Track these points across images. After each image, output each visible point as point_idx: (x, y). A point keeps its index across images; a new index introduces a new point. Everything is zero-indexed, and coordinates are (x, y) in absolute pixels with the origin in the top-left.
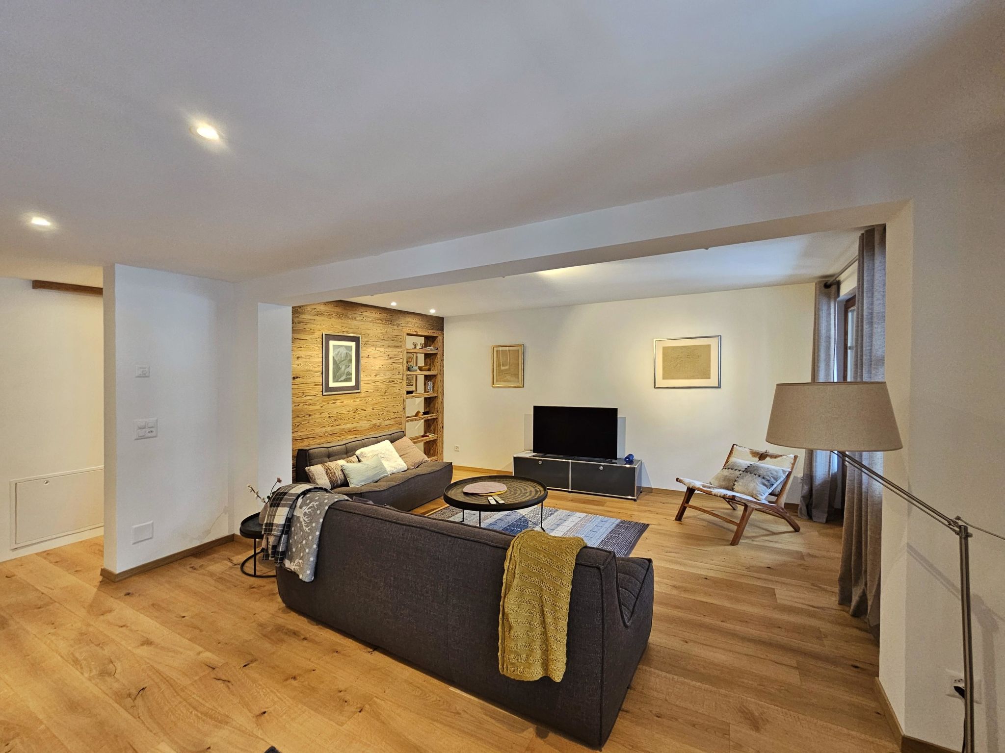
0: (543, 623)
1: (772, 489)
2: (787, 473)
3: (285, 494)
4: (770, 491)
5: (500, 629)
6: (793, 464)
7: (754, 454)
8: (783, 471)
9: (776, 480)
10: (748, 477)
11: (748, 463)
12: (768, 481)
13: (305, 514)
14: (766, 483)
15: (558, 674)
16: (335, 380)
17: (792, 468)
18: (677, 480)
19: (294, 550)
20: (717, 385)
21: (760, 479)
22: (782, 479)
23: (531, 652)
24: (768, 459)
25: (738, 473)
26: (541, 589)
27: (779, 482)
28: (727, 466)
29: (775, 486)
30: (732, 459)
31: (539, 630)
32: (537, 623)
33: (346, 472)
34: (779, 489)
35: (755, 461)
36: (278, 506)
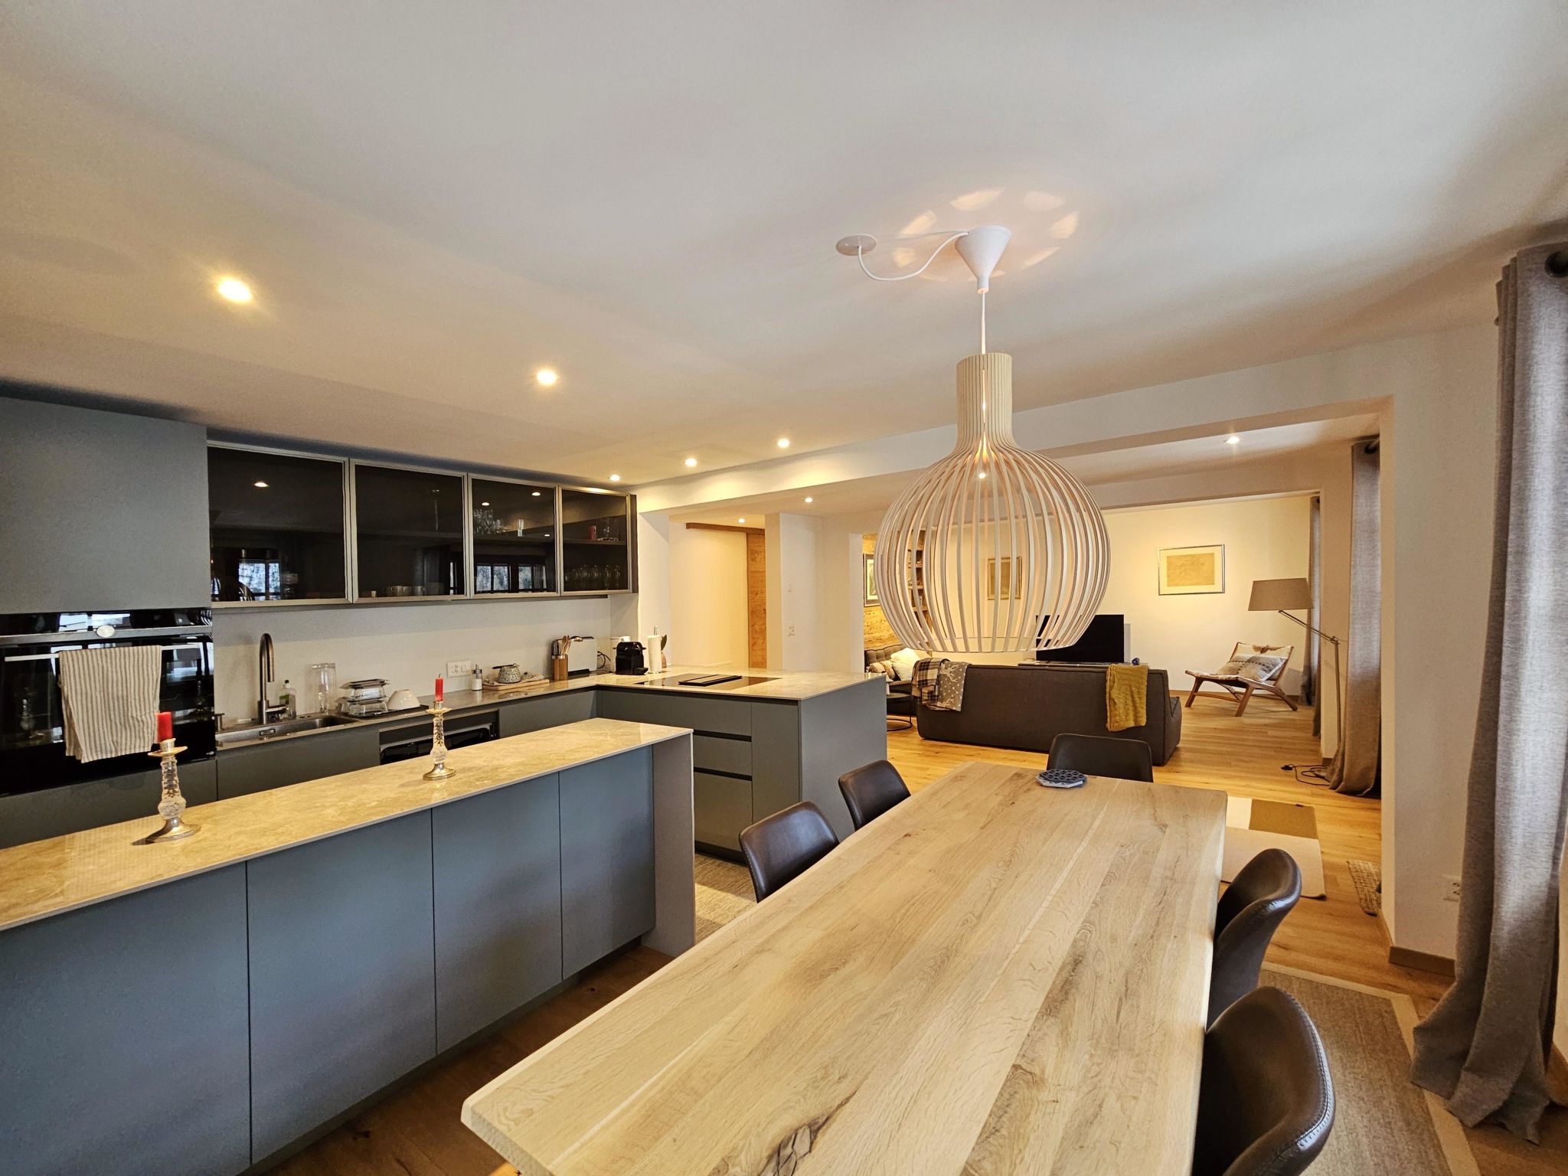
0: (1134, 701)
1: (1271, 673)
2: (1284, 661)
3: (929, 662)
4: (1269, 675)
5: (1108, 707)
6: (1290, 653)
7: (1256, 649)
8: (1282, 660)
9: (1275, 666)
10: (1251, 665)
11: (1251, 656)
12: (1268, 667)
13: (950, 672)
14: (1266, 669)
15: (1143, 722)
16: (871, 594)
17: (1289, 657)
18: (1186, 672)
19: (945, 694)
20: (1221, 591)
21: (1260, 666)
22: (1280, 665)
23: (1127, 715)
24: (1269, 651)
25: (1241, 663)
26: (1131, 686)
27: (1277, 668)
28: (1232, 660)
29: (1273, 671)
30: (1237, 655)
31: (1131, 704)
32: (1130, 703)
33: (896, 669)
34: (1277, 674)
35: (1257, 654)
36: (927, 669)
